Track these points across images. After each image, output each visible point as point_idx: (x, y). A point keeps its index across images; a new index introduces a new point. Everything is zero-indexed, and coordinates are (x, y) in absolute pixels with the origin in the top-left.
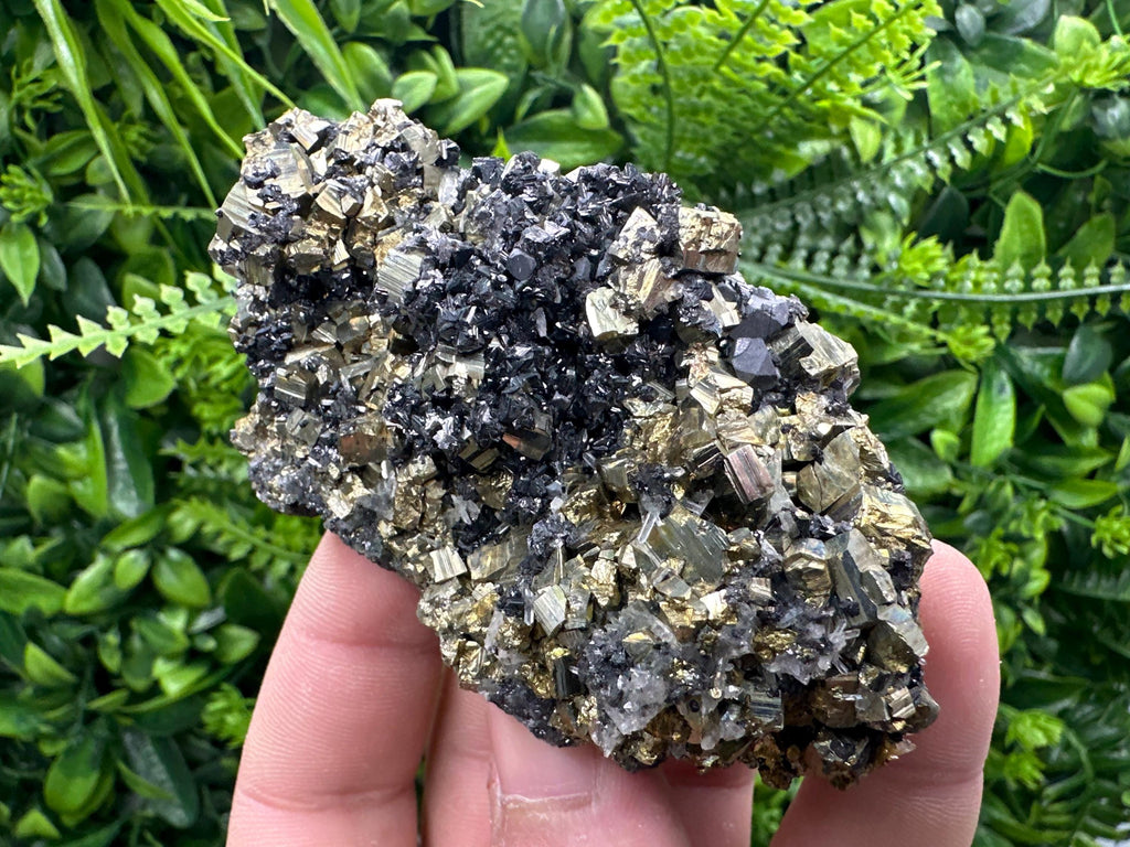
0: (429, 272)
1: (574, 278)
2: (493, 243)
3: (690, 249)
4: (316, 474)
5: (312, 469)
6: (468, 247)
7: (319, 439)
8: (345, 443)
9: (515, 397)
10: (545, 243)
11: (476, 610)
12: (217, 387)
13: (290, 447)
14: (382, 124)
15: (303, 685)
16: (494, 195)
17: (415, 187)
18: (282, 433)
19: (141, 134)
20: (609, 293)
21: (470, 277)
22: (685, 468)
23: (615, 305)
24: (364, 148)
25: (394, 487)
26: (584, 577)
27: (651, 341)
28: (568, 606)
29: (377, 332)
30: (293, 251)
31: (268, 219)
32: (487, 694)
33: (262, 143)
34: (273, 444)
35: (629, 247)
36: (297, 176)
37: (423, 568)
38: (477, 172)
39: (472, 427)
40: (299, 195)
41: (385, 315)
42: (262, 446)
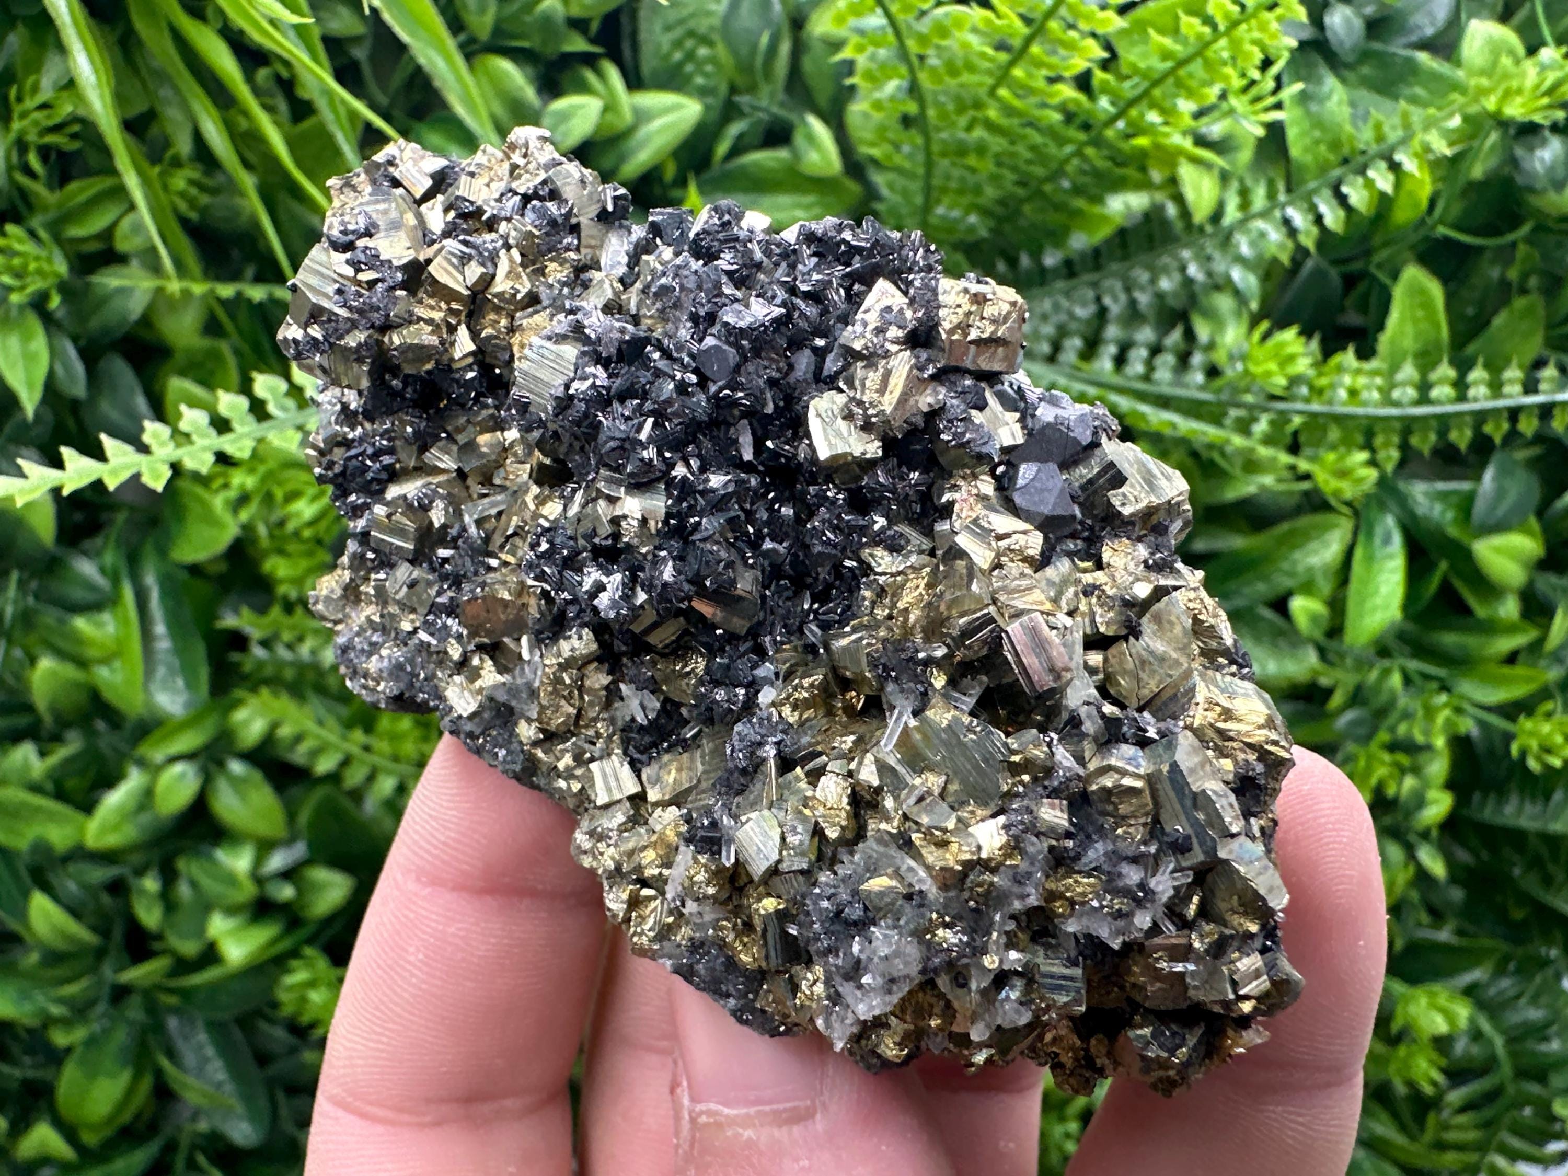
0: (588, 370)
1: (792, 379)
2: (677, 328)
3: (956, 337)
4: (430, 654)
5: (424, 647)
6: (642, 334)
7: (433, 605)
8: (470, 610)
9: (708, 546)
10: (751, 329)
11: (654, 845)
12: (297, 534)
13: (392, 616)
14: (521, 162)
15: (412, 949)
16: (679, 261)
17: (568, 249)
18: (382, 596)
19: (191, 182)
20: (841, 399)
21: (644, 376)
22: (948, 646)
23: (849, 416)
24: (497, 195)
25: (539, 673)
26: (806, 798)
27: (900, 466)
28: (783, 838)
29: (515, 455)
30: (397, 341)
31: (361, 296)
32: (669, 963)
33: (354, 188)
34: (370, 611)
35: (868, 335)
36: (402, 234)
37: (579, 786)
38: (656, 230)
39: (648, 588)
40: (405, 261)
41: (526, 430)
42: (353, 614)
